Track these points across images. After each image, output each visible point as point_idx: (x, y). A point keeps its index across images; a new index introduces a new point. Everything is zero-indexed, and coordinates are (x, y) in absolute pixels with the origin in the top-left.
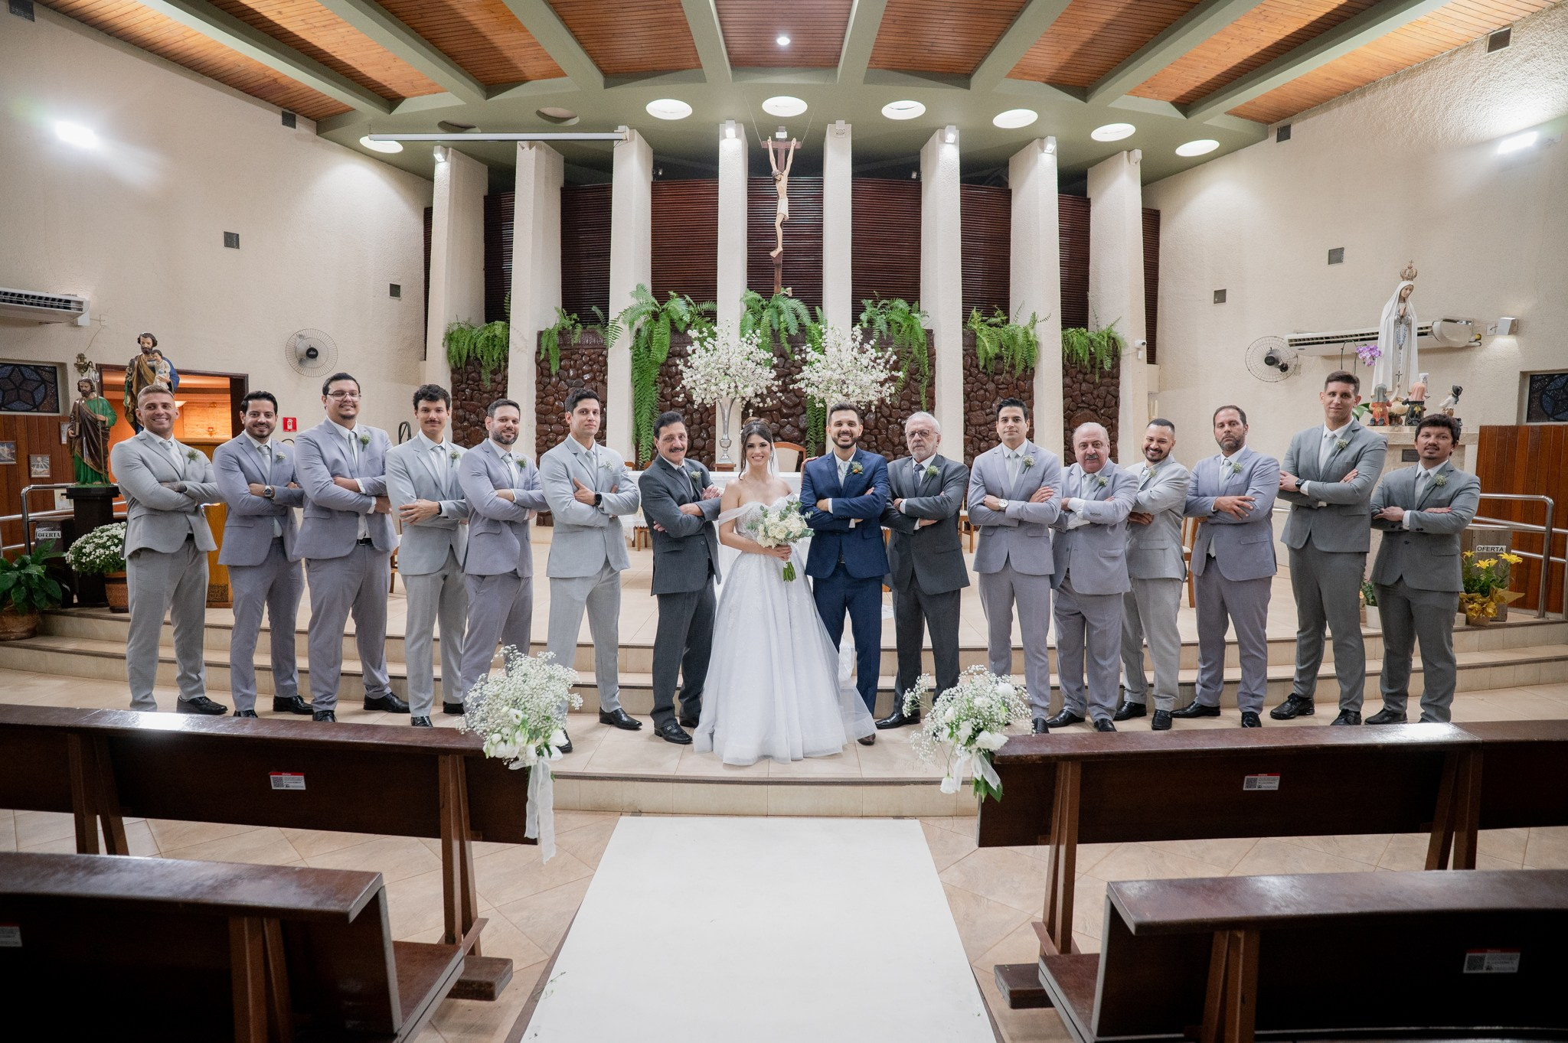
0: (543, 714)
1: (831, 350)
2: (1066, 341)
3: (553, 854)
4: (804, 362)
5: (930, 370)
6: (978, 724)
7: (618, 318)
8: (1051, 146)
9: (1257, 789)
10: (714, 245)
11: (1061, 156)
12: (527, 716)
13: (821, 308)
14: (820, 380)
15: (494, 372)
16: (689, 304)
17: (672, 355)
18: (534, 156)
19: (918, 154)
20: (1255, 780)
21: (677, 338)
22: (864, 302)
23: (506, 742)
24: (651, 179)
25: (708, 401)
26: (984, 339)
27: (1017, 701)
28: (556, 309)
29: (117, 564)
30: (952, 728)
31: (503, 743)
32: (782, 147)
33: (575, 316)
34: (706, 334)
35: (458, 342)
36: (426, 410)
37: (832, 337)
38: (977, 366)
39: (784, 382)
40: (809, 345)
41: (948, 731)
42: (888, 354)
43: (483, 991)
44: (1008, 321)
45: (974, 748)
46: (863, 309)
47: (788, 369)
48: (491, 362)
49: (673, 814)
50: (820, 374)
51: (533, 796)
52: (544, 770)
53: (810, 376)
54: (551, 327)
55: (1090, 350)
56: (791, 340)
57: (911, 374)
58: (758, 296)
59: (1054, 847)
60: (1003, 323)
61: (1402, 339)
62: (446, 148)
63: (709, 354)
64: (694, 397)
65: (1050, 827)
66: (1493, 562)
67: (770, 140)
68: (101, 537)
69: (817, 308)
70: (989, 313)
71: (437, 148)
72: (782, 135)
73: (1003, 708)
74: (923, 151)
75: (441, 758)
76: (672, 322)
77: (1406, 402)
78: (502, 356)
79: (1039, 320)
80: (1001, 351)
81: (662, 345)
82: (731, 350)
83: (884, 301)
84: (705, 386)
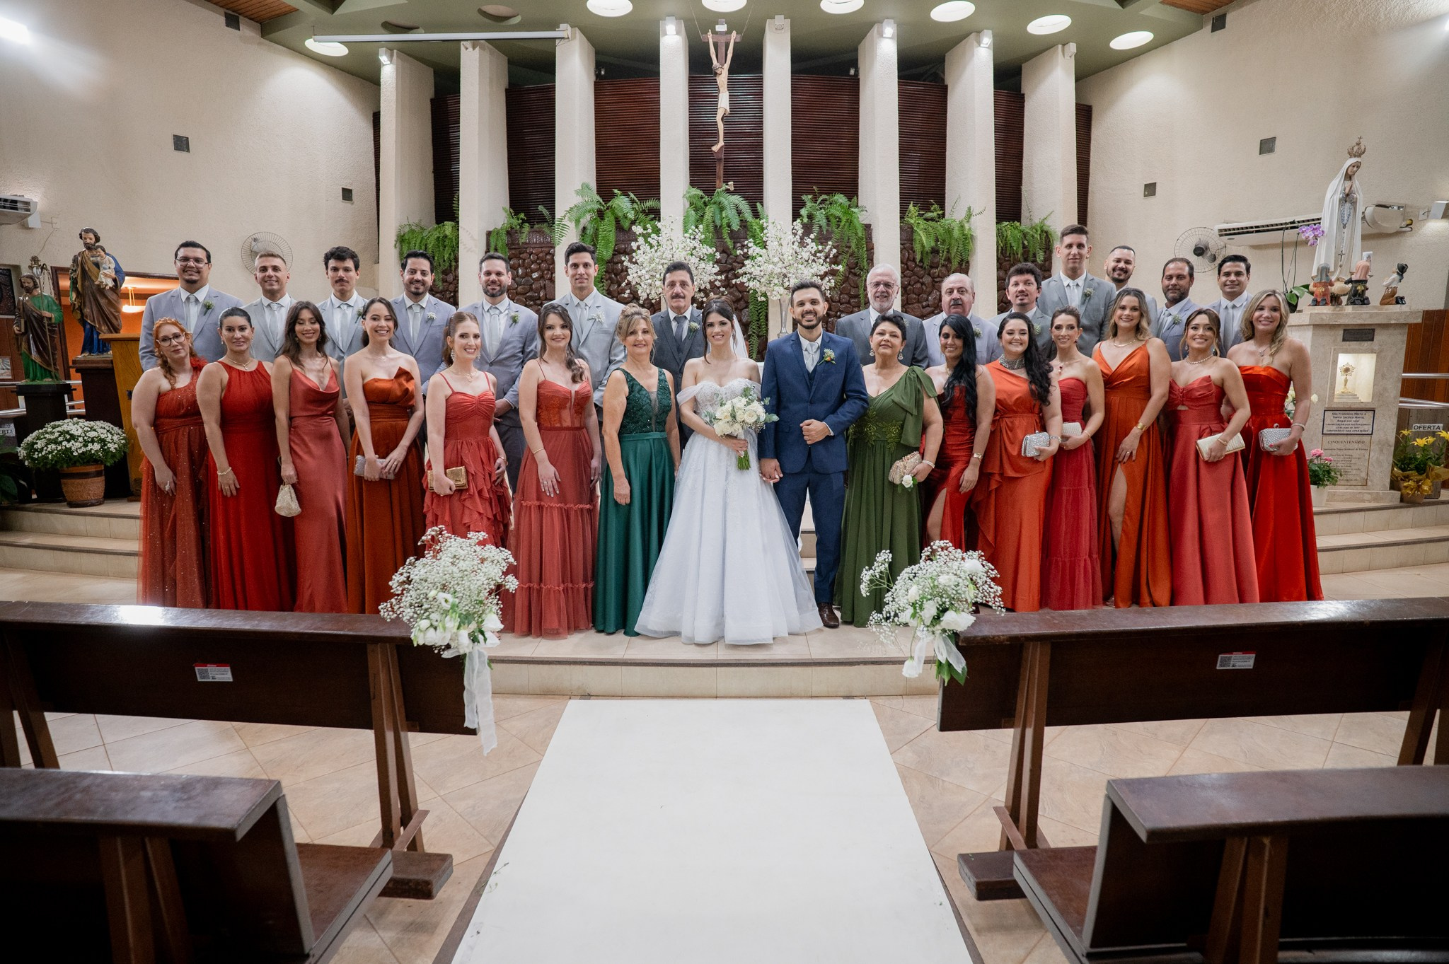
0: (475, 598)
1: (772, 244)
2: (1000, 234)
3: (495, 746)
4: (746, 257)
5: (868, 264)
6: (944, 603)
7: (565, 216)
8: (987, 40)
9: (1231, 668)
10: (657, 143)
11: (997, 51)
12: (457, 601)
13: (762, 205)
14: (762, 274)
15: (445, 273)
16: (633, 202)
17: (617, 252)
18: (478, 56)
19: (856, 50)
20: (1230, 658)
21: (622, 236)
22: (804, 197)
23: (436, 628)
24: (593, 78)
25: (653, 296)
26: (921, 233)
27: (985, 579)
28: (503, 209)
29: (71, 459)
30: (915, 608)
31: (432, 630)
32: (722, 40)
33: (522, 215)
34: (650, 231)
35: (409, 243)
36: (335, 269)
37: (773, 232)
38: (914, 260)
39: (726, 277)
40: (751, 240)
41: (910, 610)
42: (828, 247)
43: (422, 891)
44: (943, 215)
45: (938, 628)
46: (803, 205)
47: (730, 264)
48: (441, 263)
49: (622, 697)
50: (762, 268)
51: (470, 684)
52: (479, 657)
53: (753, 269)
54: (499, 228)
55: (1024, 244)
56: (732, 234)
57: (850, 268)
58: (700, 193)
59: (1019, 730)
60: (939, 218)
61: (1346, 218)
62: (391, 50)
63: (653, 250)
64: (639, 292)
65: (1015, 710)
66: (1431, 440)
67: (710, 33)
68: (52, 433)
69: (758, 204)
70: (926, 208)
71: (382, 50)
72: (721, 28)
73: (971, 586)
74: (861, 48)
75: (370, 647)
76: (617, 221)
77: (1350, 281)
78: (452, 256)
79: (974, 214)
80: (936, 245)
81: (608, 242)
82: (675, 245)
83: (824, 197)
84: (650, 281)
